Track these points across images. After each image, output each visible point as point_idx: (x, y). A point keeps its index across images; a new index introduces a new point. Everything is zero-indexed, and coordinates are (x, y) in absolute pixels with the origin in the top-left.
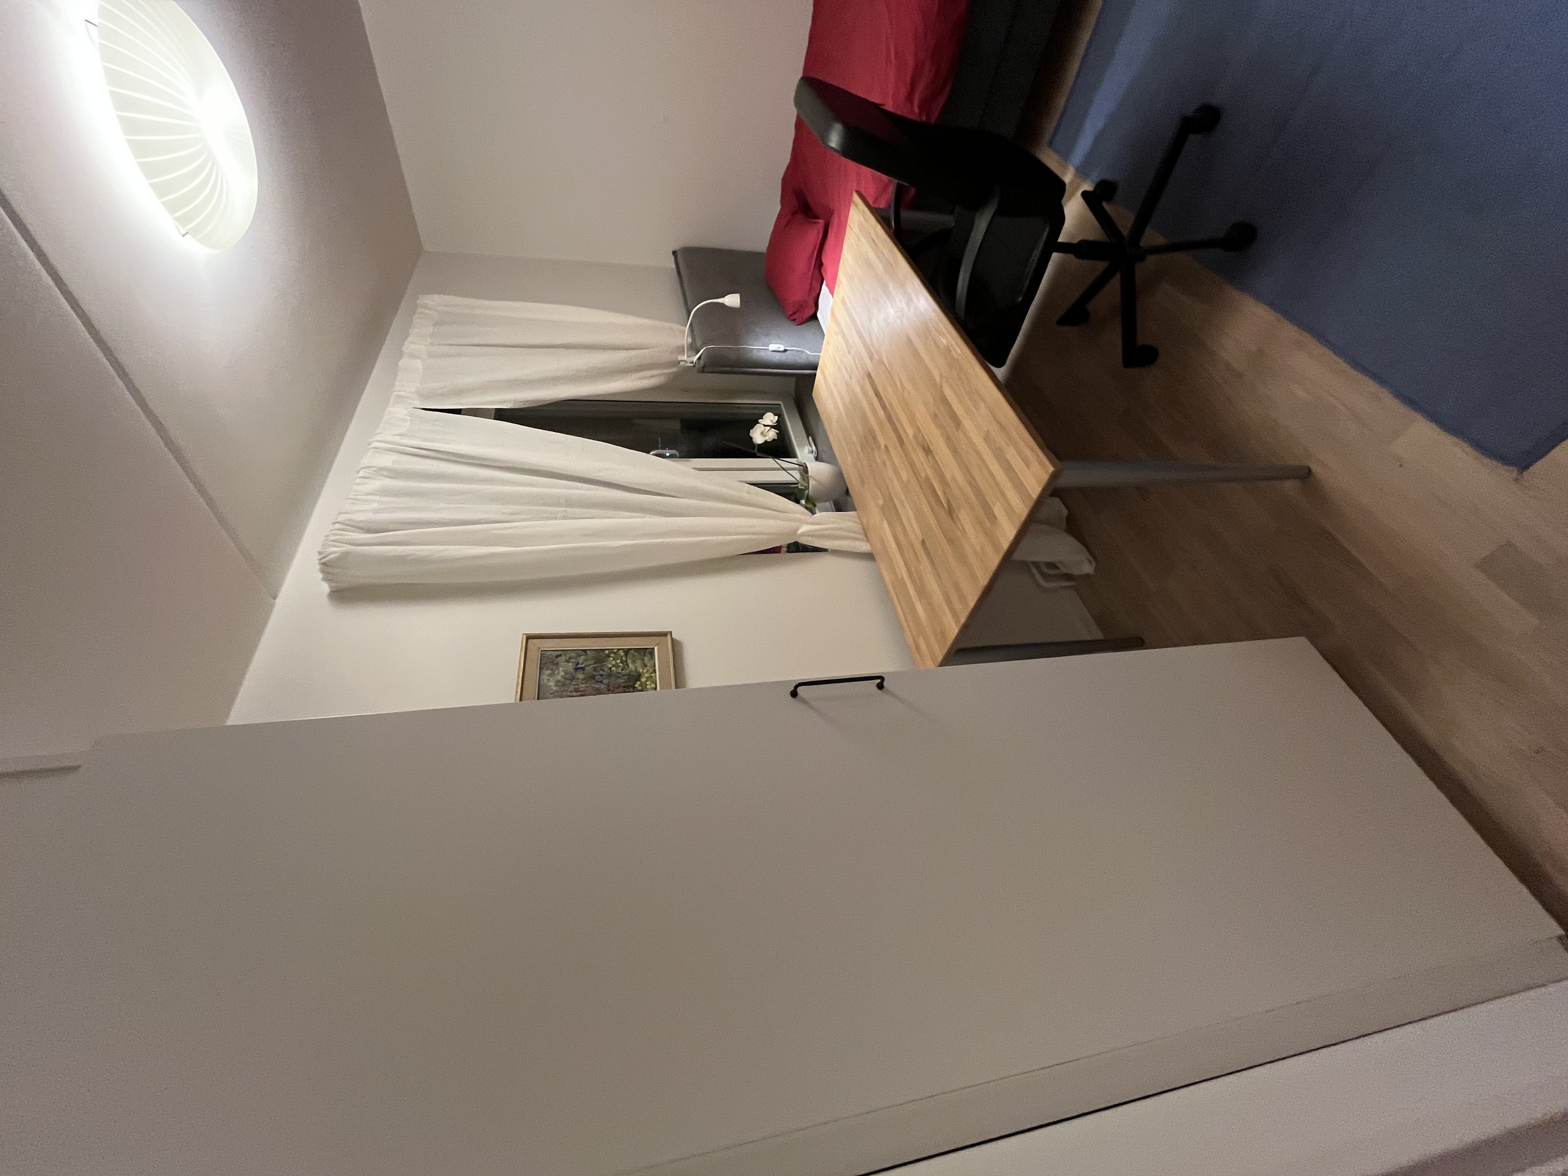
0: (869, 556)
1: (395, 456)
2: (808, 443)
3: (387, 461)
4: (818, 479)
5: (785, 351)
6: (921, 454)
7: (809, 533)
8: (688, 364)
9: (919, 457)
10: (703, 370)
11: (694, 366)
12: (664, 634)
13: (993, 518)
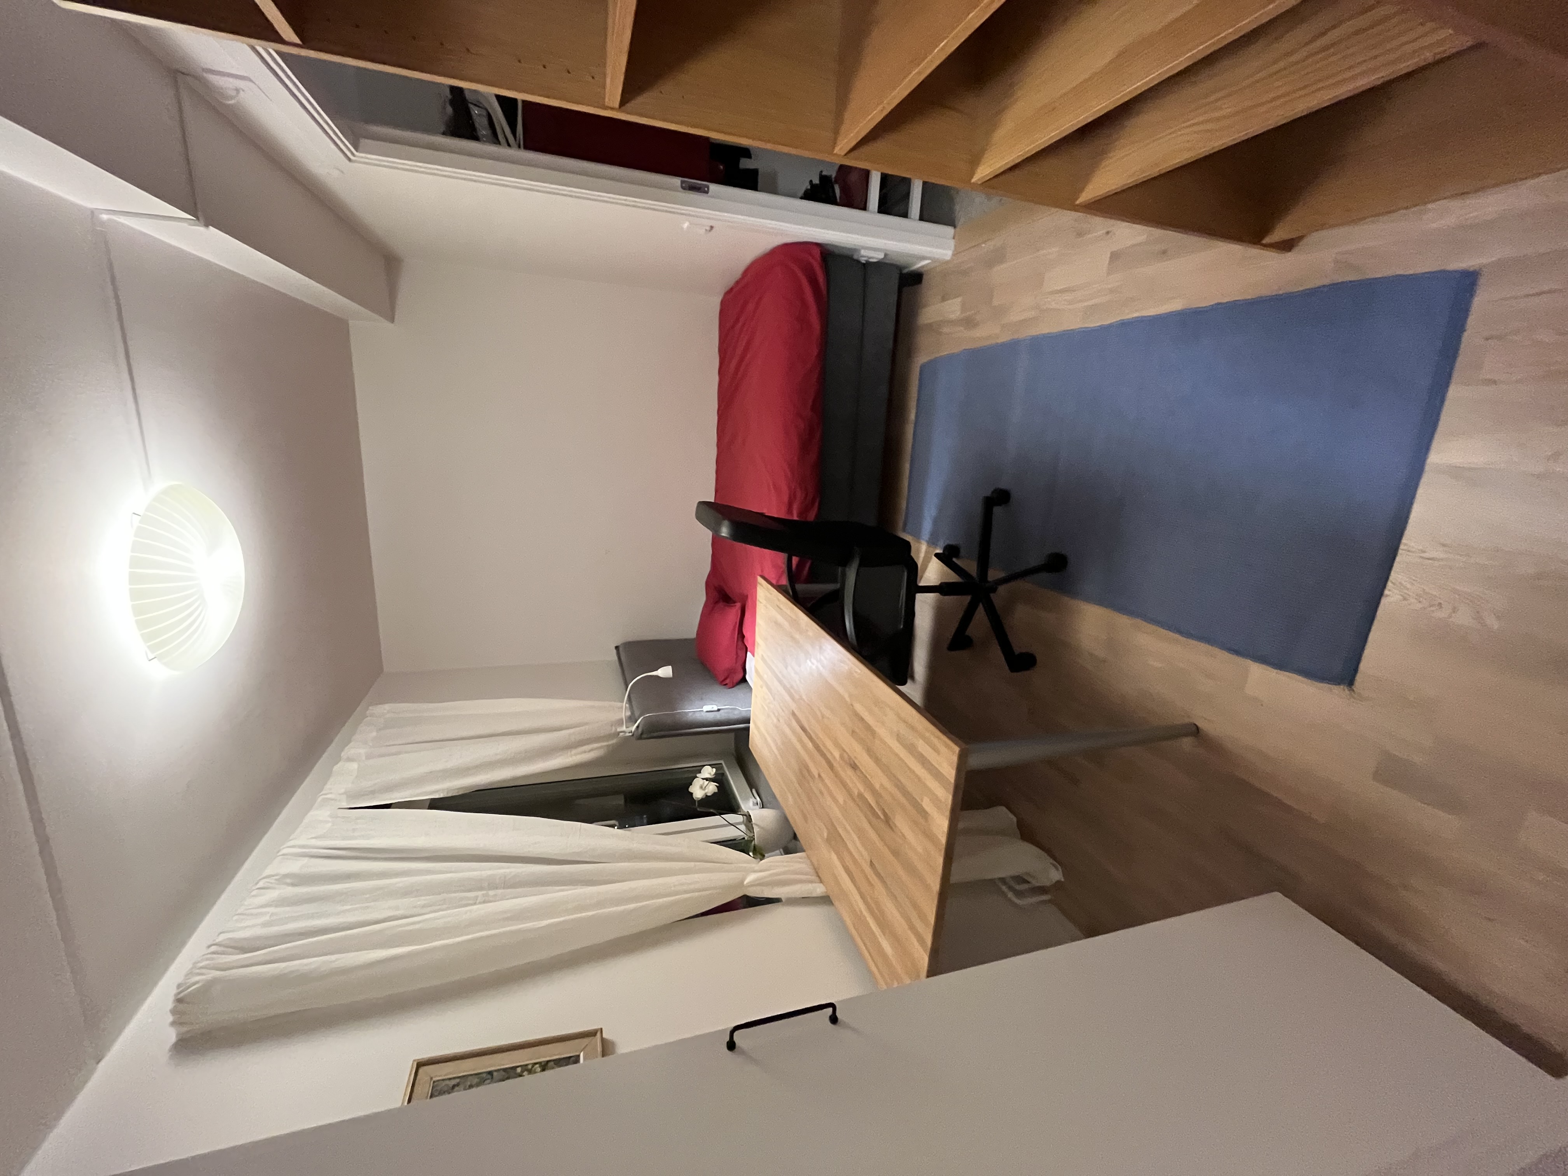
0: (825, 900)
1: (306, 860)
2: (751, 795)
3: (295, 866)
4: (762, 826)
5: (719, 710)
6: (850, 772)
7: (757, 882)
8: (628, 734)
9: (848, 774)
10: (640, 737)
11: (633, 735)
12: (592, 1034)
13: (924, 814)
